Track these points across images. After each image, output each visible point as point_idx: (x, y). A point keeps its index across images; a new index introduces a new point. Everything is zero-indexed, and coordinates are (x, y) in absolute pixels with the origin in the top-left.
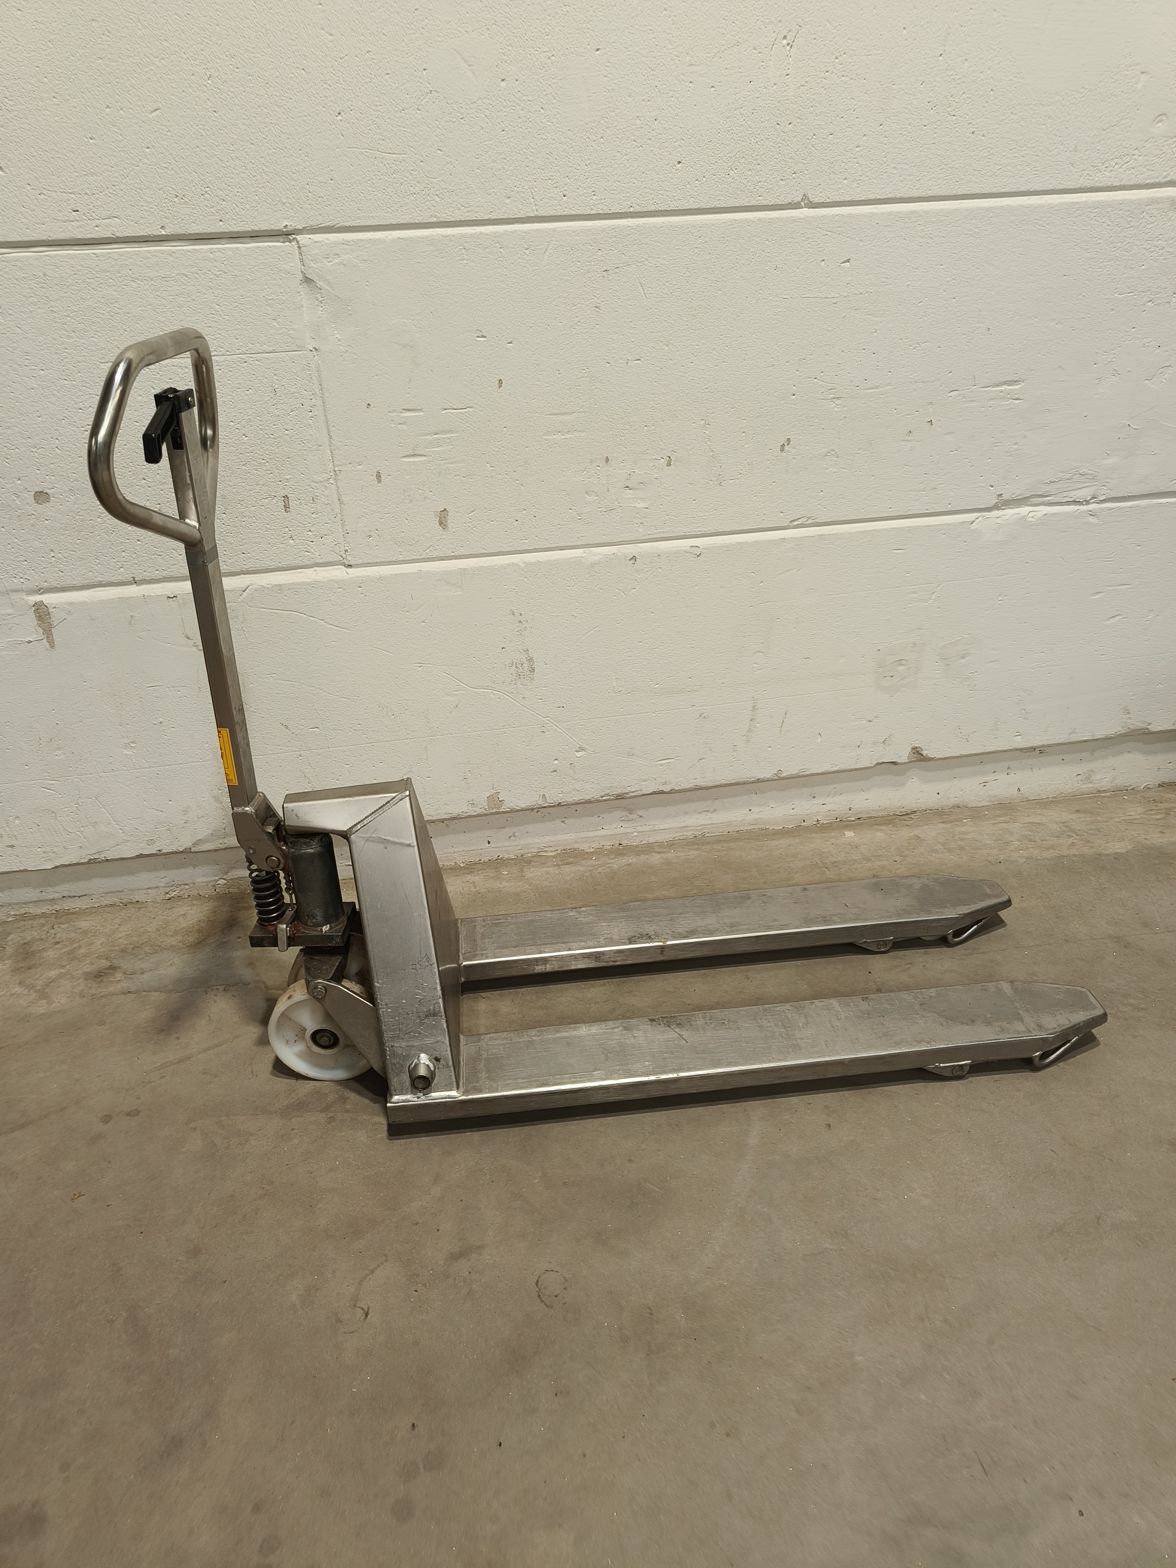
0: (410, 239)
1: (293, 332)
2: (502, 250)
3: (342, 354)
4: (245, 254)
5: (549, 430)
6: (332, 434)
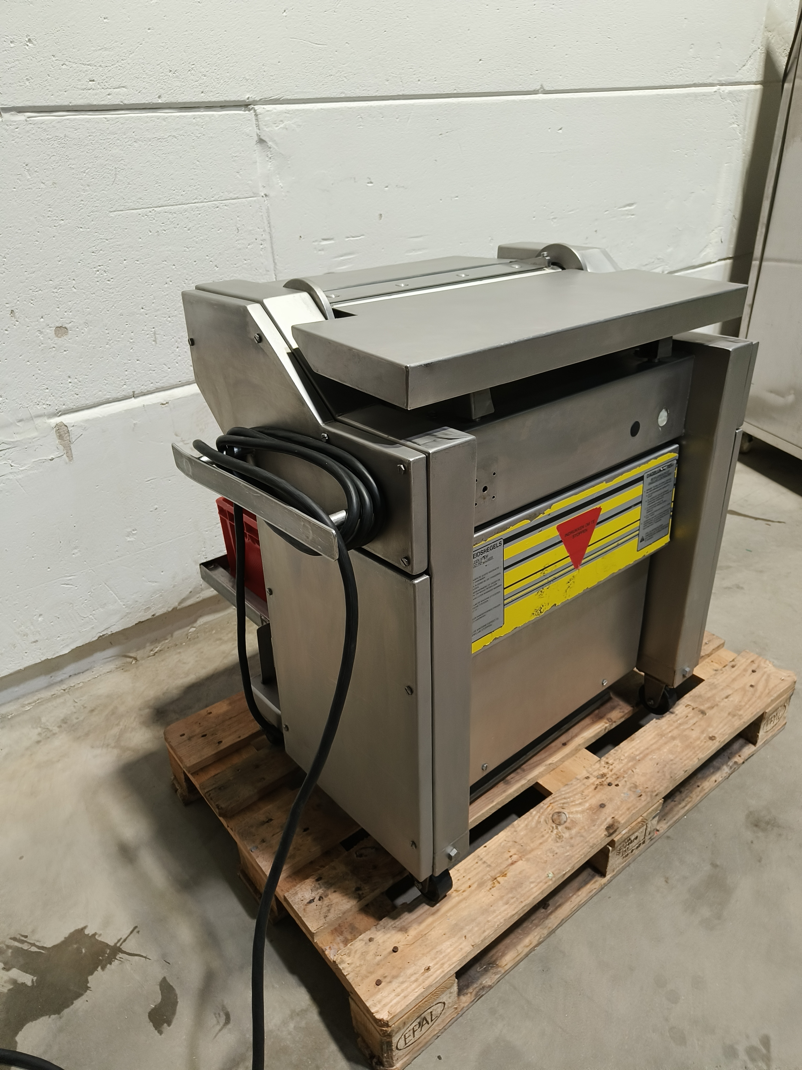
0: (328, 110)
1: (251, 182)
2: (383, 119)
3: (283, 198)
4: (218, 120)
5: (409, 249)
6: (276, 261)
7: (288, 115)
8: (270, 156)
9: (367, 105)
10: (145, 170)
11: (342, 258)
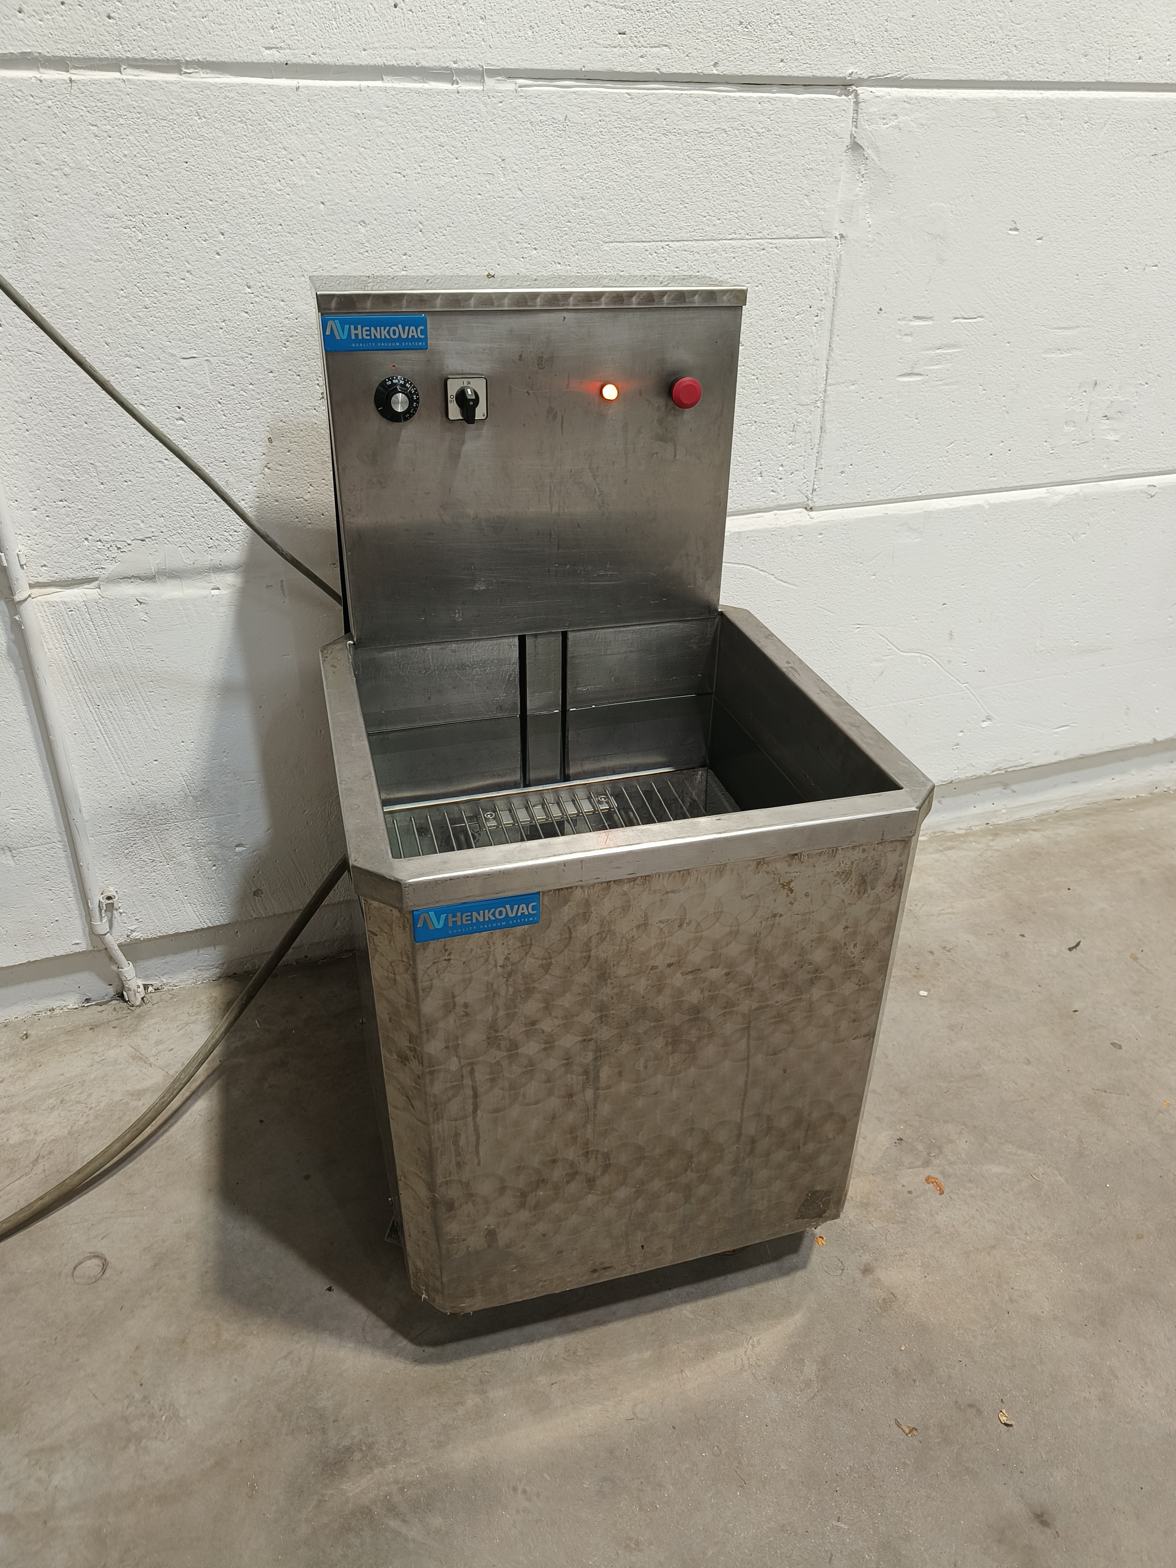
0: (974, 101)
1: (823, 213)
2: (1061, 122)
3: (868, 244)
4: (796, 107)
5: (1050, 347)
6: (833, 346)
7: (907, 105)
8: (864, 172)
9: (1040, 96)
10: (669, 180)
11: (938, 351)
